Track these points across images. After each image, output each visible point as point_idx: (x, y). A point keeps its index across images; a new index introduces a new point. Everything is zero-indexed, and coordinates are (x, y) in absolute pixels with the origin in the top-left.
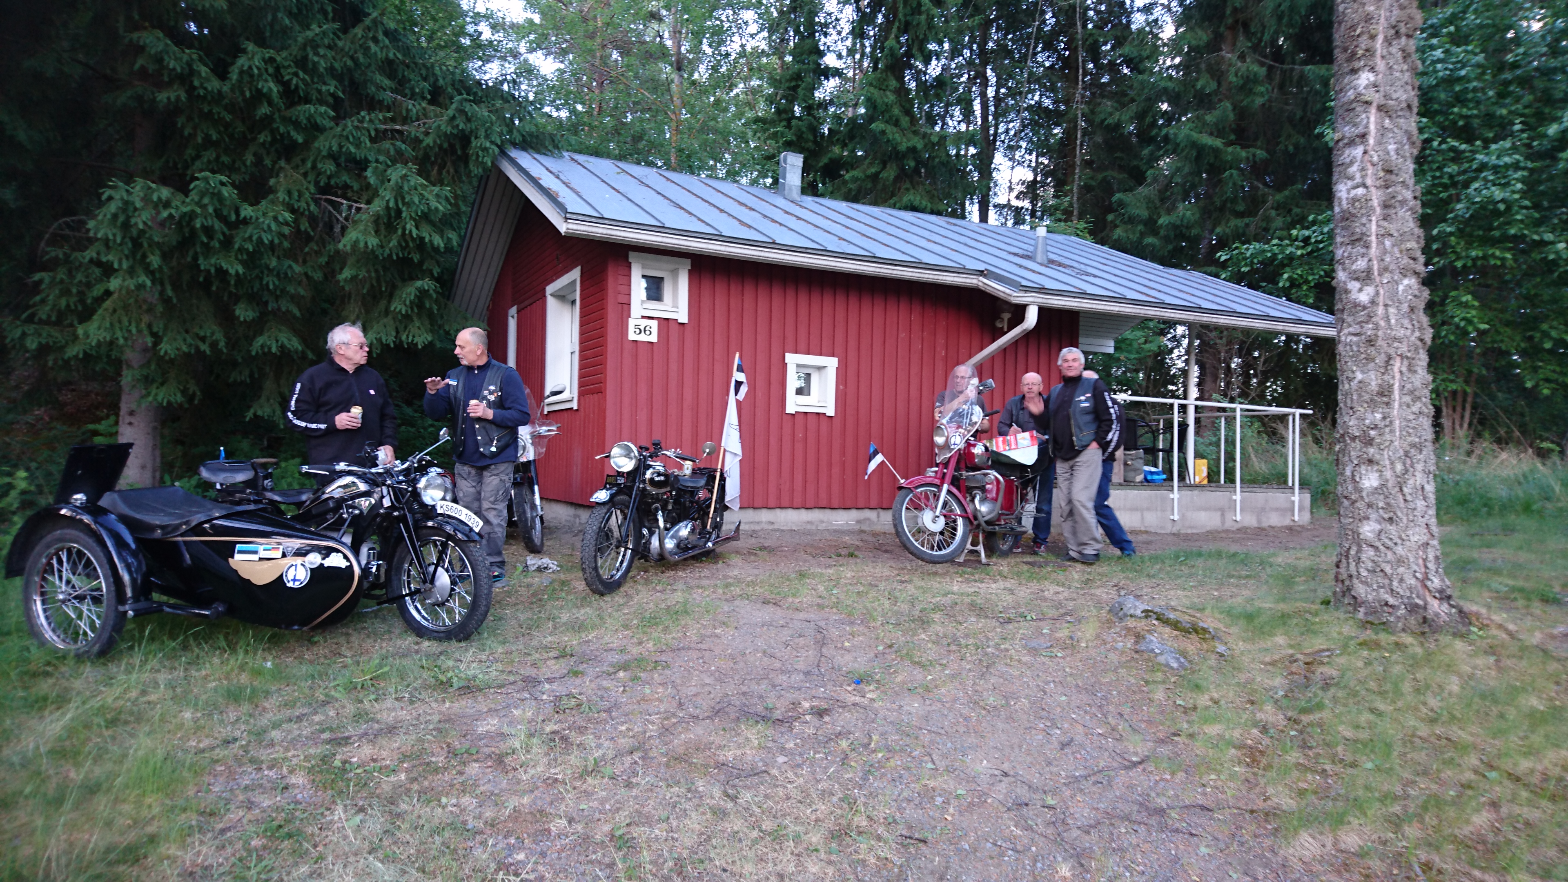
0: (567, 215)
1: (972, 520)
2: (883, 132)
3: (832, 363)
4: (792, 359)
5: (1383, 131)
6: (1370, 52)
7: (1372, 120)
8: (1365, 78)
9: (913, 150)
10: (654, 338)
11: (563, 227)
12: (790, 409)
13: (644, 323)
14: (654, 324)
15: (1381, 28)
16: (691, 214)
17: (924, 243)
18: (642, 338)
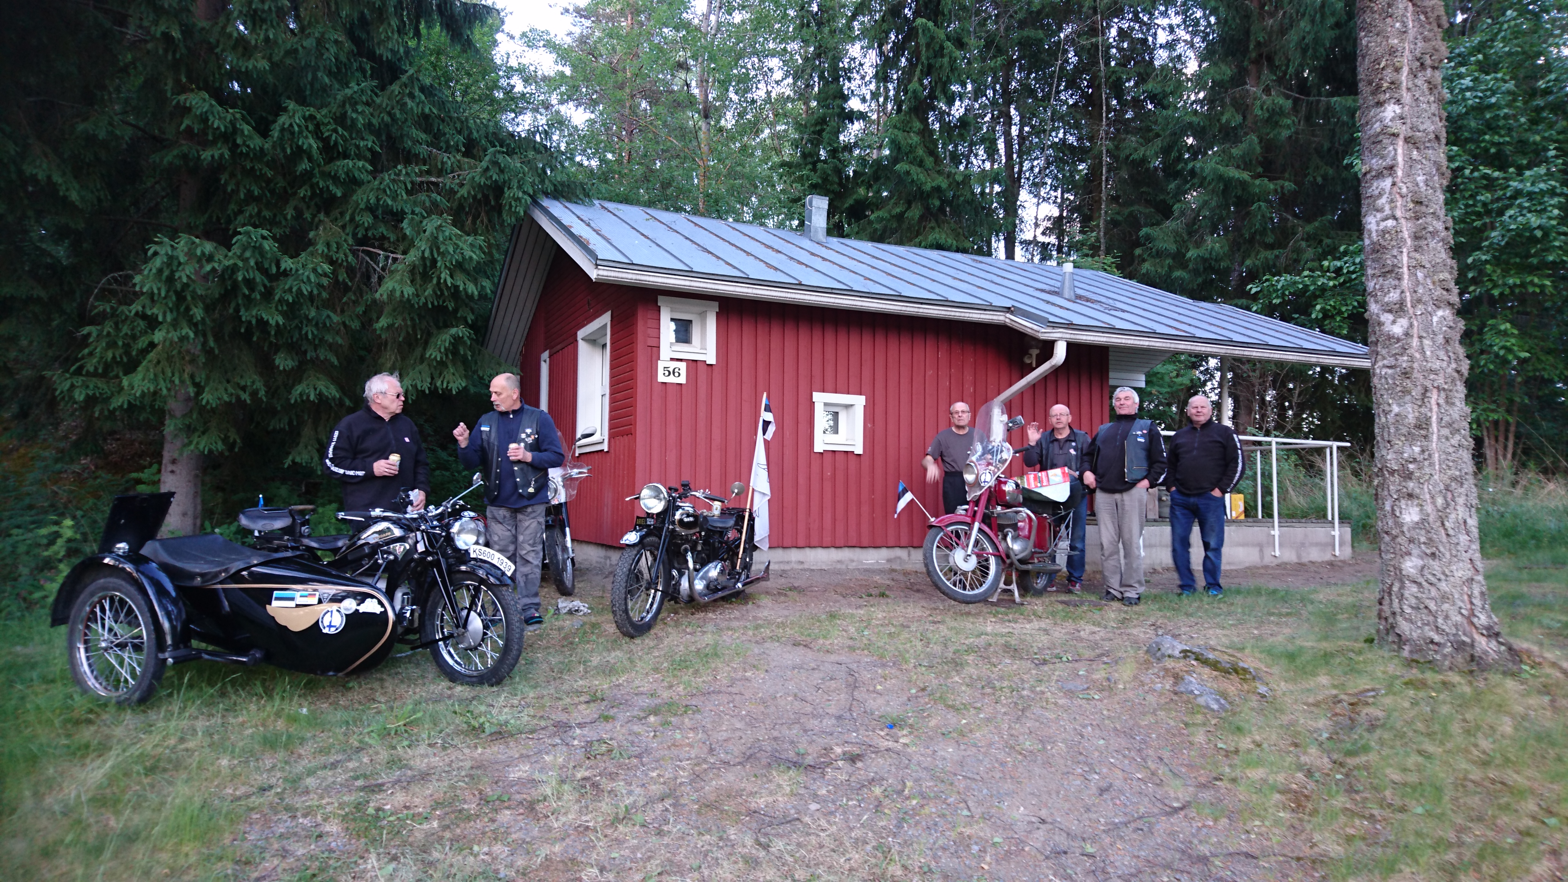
0: (597, 262)
1: (1004, 558)
2: (908, 173)
3: (859, 401)
4: (820, 398)
5: (1411, 162)
6: (1395, 84)
7: (1400, 151)
8: (1391, 111)
9: (938, 189)
10: (682, 380)
11: (593, 274)
12: (819, 448)
13: (673, 365)
14: (683, 366)
15: (1406, 61)
16: (718, 258)
17: (949, 282)
18: (672, 379)
